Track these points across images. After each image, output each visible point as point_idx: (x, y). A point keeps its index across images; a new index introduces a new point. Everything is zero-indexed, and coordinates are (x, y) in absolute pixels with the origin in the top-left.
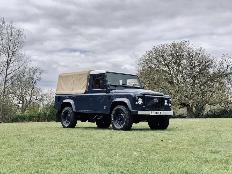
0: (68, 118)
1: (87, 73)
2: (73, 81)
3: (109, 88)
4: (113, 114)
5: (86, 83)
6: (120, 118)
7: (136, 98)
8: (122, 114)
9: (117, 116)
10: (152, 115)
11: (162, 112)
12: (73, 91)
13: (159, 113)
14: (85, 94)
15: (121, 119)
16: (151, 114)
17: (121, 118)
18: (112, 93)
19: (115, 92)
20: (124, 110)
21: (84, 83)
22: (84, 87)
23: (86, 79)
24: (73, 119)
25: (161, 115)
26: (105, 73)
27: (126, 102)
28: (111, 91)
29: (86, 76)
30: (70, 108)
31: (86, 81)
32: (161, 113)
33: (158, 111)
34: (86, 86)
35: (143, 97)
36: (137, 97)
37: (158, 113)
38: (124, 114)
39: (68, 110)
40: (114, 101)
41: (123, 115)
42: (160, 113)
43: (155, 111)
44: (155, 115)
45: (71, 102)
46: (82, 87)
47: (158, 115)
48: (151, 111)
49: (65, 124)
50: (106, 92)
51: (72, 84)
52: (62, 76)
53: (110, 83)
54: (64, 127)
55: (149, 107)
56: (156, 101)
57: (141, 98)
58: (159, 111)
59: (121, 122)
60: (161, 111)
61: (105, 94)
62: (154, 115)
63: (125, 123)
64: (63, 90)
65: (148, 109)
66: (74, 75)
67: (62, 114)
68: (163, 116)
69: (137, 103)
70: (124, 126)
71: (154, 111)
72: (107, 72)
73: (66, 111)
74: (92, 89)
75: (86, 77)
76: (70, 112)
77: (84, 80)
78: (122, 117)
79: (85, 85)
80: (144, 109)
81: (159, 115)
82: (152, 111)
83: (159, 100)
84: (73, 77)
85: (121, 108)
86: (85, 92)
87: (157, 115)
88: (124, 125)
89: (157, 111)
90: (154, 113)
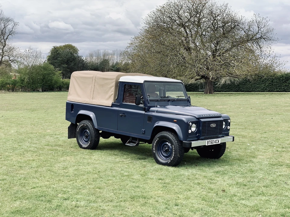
0: (86, 136)
1: (114, 79)
2: (93, 86)
3: (148, 105)
4: (155, 142)
5: (113, 93)
6: (165, 148)
7: (189, 125)
8: (167, 143)
9: (161, 146)
10: (209, 145)
11: (220, 139)
12: (94, 100)
14: (111, 107)
15: (166, 150)
16: (206, 145)
17: (167, 148)
18: (153, 111)
19: (157, 112)
20: (171, 139)
21: (110, 91)
22: (110, 97)
23: (113, 86)
24: (95, 138)
25: (219, 143)
26: (142, 83)
27: (174, 128)
28: (151, 109)
29: (113, 82)
30: (90, 123)
31: (113, 89)
32: (218, 142)
33: (215, 139)
34: (113, 96)
35: (198, 121)
36: (191, 123)
37: (215, 142)
38: (172, 144)
39: (87, 125)
40: (156, 125)
41: (169, 144)
42: (217, 141)
43: (212, 140)
44: (212, 144)
45: (92, 115)
46: (107, 96)
47: (215, 144)
48: (207, 141)
49: (82, 143)
50: (144, 109)
51: (92, 90)
52: (75, 76)
53: (149, 97)
54: (81, 146)
55: (204, 135)
56: (213, 125)
57: (195, 124)
58: (216, 139)
59: (167, 154)
61: (143, 112)
62: (210, 144)
63: (173, 157)
64: (79, 96)
66: (94, 78)
67: (78, 129)
68: (221, 144)
69: (190, 131)
70: (171, 161)
71: (211, 140)
72: (145, 81)
73: (84, 126)
74: (123, 102)
75: (114, 84)
76: (90, 128)
77: (111, 87)
78: (169, 147)
79: (112, 94)
80: (198, 139)
82: (209, 140)
83: (216, 124)
84: (94, 81)
85: (168, 135)
86: (112, 104)
87: (214, 144)
88: (172, 159)
89: (214, 140)
90: (211, 142)
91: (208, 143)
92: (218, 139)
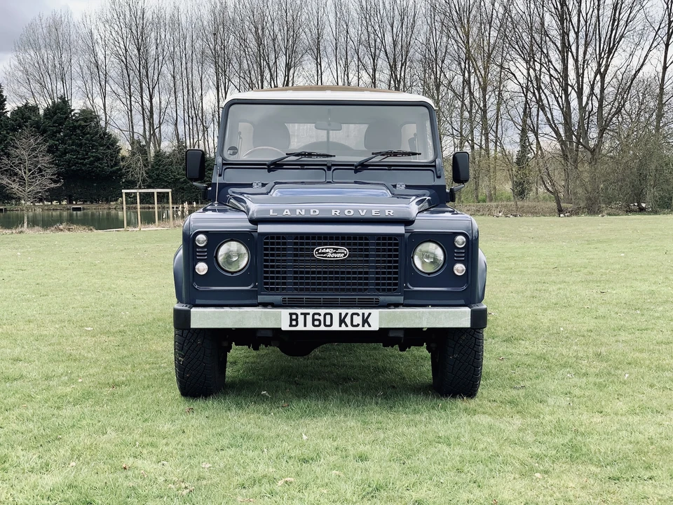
7: (195, 243)
10: (300, 327)
11: (376, 312)
13: (348, 320)
16: (285, 327)
25: (366, 328)
32: (365, 321)
33: (344, 311)
35: (255, 233)
36: (200, 238)
37: (342, 321)
42: (358, 320)
43: (322, 311)
44: (322, 328)
47: (343, 328)
48: (286, 311)
56: (332, 253)
58: (351, 311)
60: (366, 312)
62: (310, 327)
65: (278, 298)
71: (312, 311)
81: (350, 328)
82: (299, 311)
83: (352, 250)
87: (336, 327)
89: (336, 312)
90: (314, 320)
91: (291, 320)
92: (360, 311)
